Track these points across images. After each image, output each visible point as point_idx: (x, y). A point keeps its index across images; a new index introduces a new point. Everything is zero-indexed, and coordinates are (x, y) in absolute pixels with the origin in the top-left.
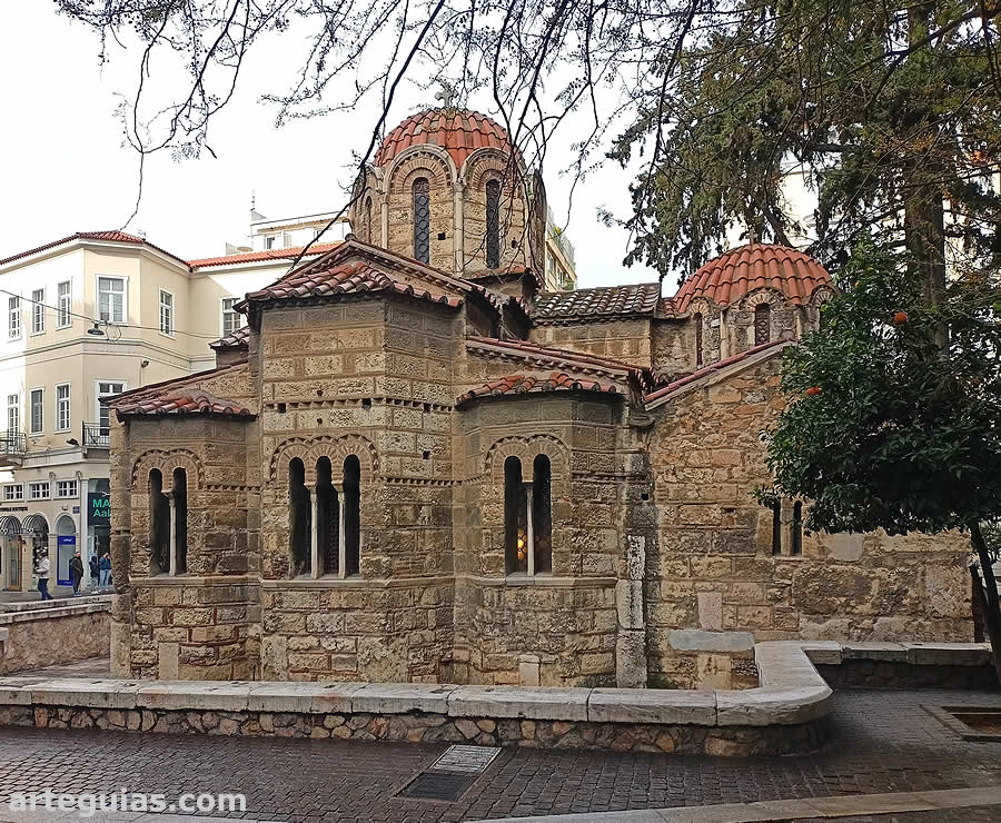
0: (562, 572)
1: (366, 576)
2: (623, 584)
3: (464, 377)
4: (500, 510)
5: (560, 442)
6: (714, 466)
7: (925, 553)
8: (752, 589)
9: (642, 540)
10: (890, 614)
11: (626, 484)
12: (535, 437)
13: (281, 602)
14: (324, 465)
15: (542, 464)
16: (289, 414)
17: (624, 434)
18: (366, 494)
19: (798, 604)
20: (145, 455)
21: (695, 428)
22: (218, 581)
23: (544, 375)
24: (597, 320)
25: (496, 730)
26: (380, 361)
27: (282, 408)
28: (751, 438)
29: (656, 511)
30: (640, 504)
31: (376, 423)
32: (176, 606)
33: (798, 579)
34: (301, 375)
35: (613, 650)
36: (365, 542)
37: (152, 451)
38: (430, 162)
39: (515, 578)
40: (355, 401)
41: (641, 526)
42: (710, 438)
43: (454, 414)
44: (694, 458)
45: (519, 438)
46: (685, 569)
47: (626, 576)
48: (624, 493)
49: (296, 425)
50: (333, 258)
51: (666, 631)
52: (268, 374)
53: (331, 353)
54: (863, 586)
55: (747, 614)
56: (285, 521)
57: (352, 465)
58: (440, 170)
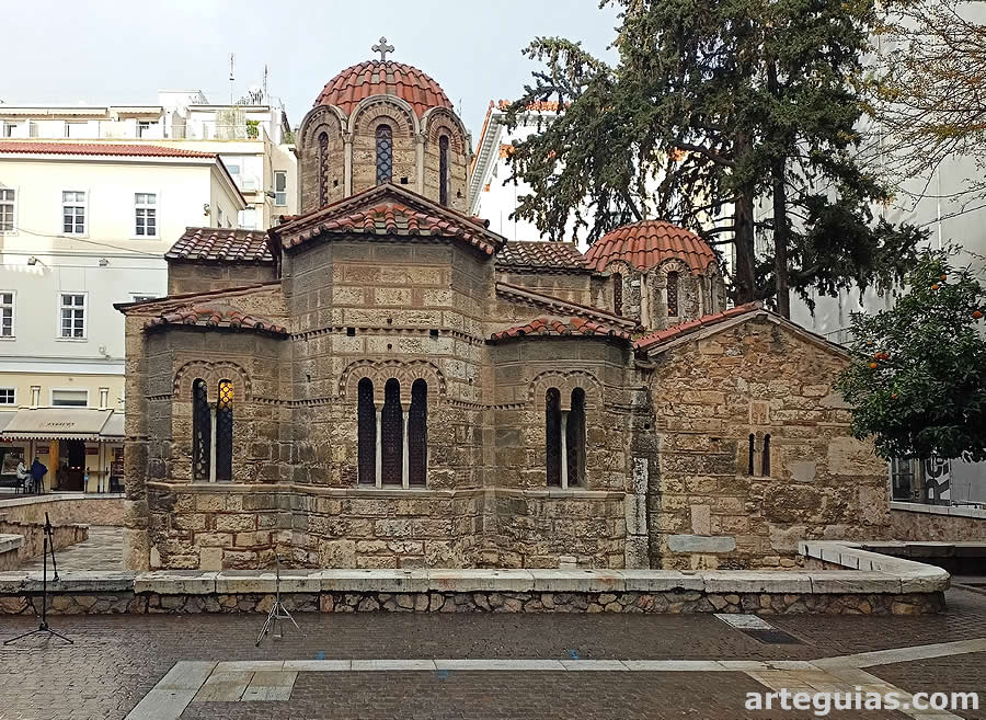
0: (597, 487)
1: (433, 486)
2: (630, 498)
3: (494, 316)
4: (542, 433)
5: (594, 379)
6: (703, 404)
7: (859, 477)
8: (734, 502)
9: (645, 461)
10: (835, 523)
11: (631, 415)
12: (573, 372)
13: (349, 509)
14: (392, 387)
15: (578, 396)
16: (359, 338)
17: (630, 374)
18: (434, 414)
19: (768, 515)
20: (187, 364)
21: (688, 373)
22: (260, 489)
23: (566, 320)
24: (546, 272)
25: (740, 602)
26: (446, 298)
27: (351, 332)
28: (732, 383)
29: (657, 438)
30: (644, 432)
31: (443, 352)
32: (220, 512)
33: (768, 495)
34: (370, 303)
35: (623, 553)
36: (432, 457)
37: (196, 362)
38: (394, 112)
39: (554, 491)
40: (422, 331)
41: (644, 450)
42: (700, 381)
43: (484, 348)
44: (688, 397)
45: (559, 373)
46: (680, 486)
47: (632, 491)
48: (631, 421)
49: (365, 348)
50: (369, 197)
51: (665, 537)
52: (337, 300)
53: (401, 286)
54: (815, 501)
55: (729, 522)
56: (354, 435)
57: (420, 388)
58: (403, 120)
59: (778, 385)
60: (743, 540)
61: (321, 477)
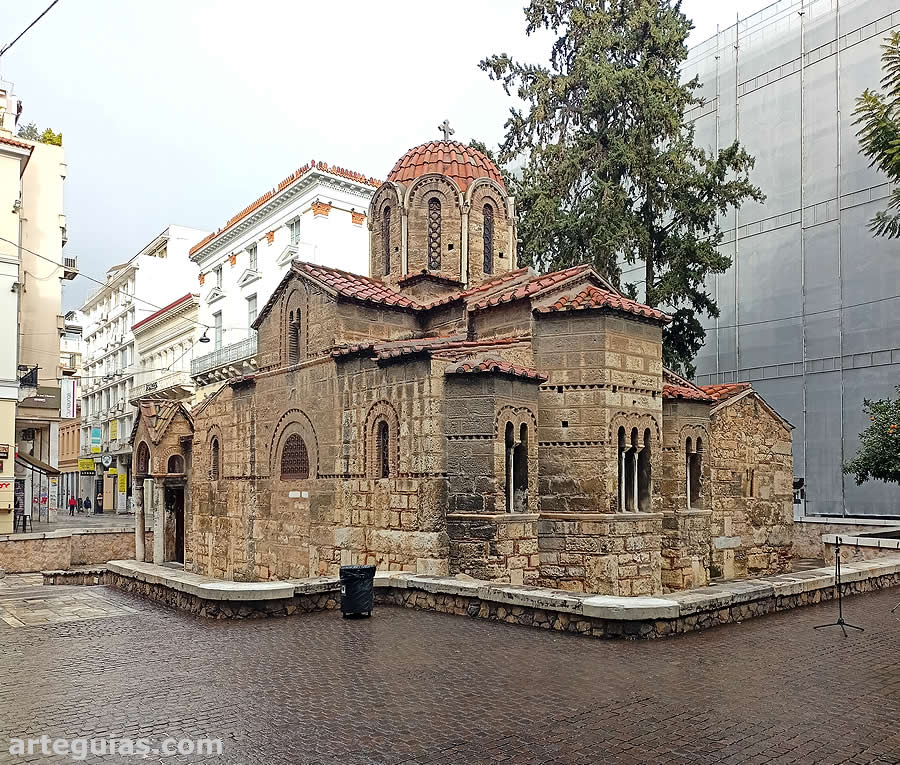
0: (707, 507)
1: (655, 510)
4: (684, 469)
6: (729, 450)
8: (740, 513)
12: (697, 426)
13: (614, 530)
14: (635, 433)
15: (699, 442)
16: (618, 394)
19: (752, 521)
27: (615, 389)
28: (740, 436)
32: (521, 538)
34: (624, 367)
36: (654, 488)
37: (507, 406)
38: (495, 195)
40: (649, 391)
44: (723, 444)
45: (691, 425)
49: (622, 403)
52: (608, 362)
53: (638, 356)
54: (769, 511)
55: (739, 528)
56: (616, 472)
57: (647, 435)
58: (500, 205)
59: (757, 438)
60: (744, 538)
61: (593, 506)
